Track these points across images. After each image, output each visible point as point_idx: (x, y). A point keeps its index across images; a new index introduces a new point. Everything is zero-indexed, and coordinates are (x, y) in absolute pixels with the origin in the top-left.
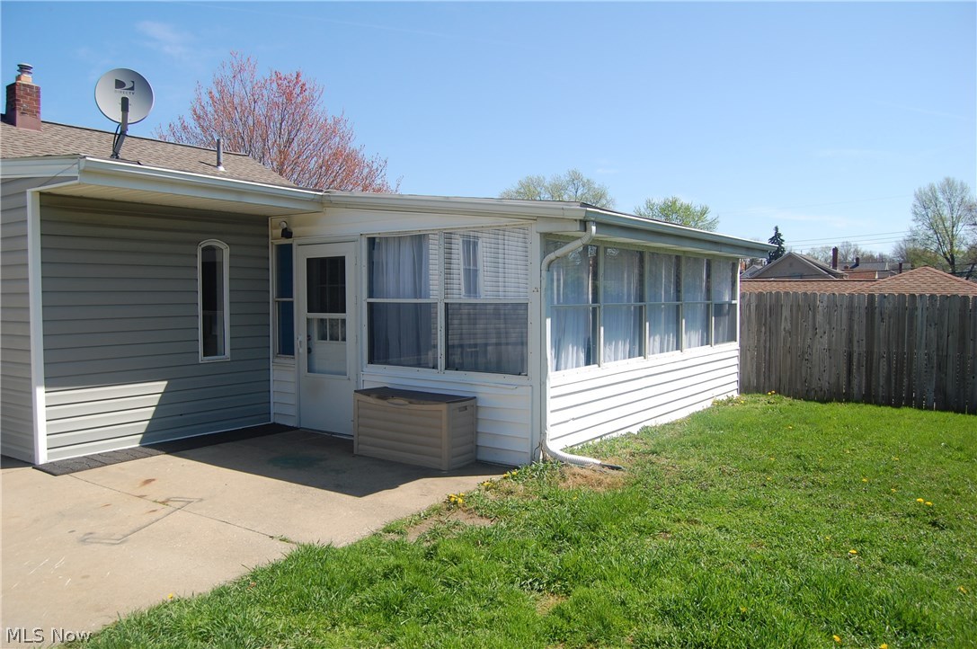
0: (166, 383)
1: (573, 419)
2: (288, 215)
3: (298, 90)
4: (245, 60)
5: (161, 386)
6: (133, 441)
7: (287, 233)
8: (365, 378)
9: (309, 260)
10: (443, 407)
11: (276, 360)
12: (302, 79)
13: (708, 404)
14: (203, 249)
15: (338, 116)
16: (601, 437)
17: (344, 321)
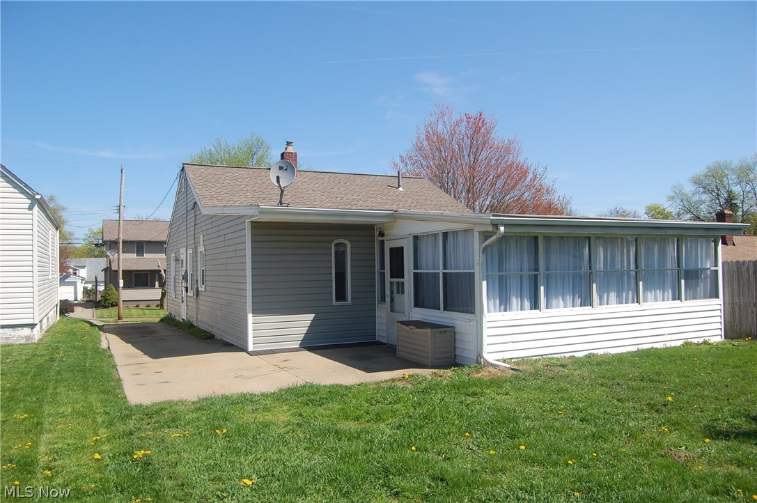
0: (314, 315)
1: (512, 342)
2: (382, 224)
3: (480, 124)
4: (445, 108)
5: (311, 316)
6: (296, 344)
7: (381, 234)
8: (412, 315)
9: (390, 249)
10: (429, 330)
11: (380, 305)
12: (483, 116)
13: (679, 343)
14: (335, 245)
15: (512, 139)
16: (542, 355)
17: (403, 283)
